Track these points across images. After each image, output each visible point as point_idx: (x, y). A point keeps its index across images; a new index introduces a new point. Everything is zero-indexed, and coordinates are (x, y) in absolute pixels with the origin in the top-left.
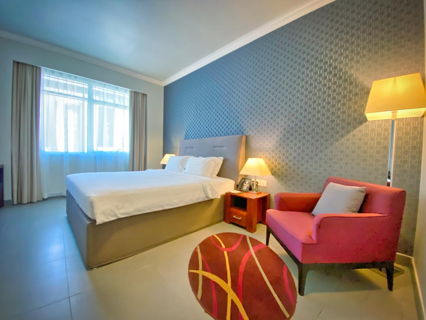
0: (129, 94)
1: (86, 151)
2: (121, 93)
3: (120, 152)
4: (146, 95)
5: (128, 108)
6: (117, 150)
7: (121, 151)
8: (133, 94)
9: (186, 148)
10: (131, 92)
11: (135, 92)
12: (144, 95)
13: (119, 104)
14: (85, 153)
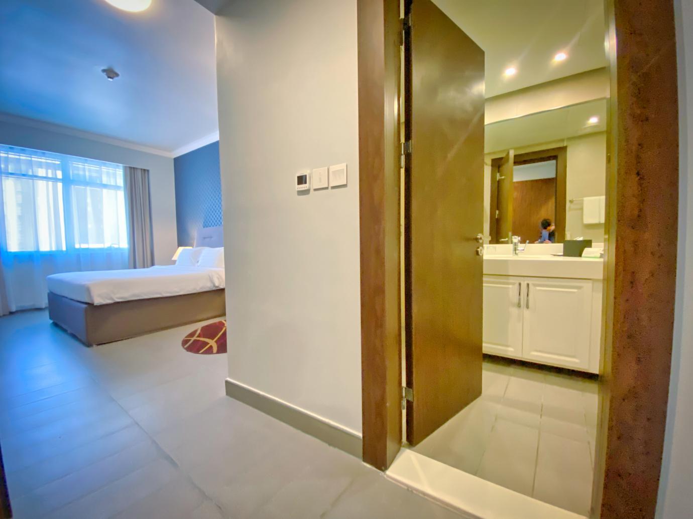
0: (122, 170)
1: (64, 249)
2: (110, 169)
3: (114, 247)
4: (148, 171)
5: (123, 189)
6: (109, 246)
7: (116, 246)
8: (128, 169)
9: (204, 238)
10: (125, 168)
11: (131, 168)
12: (145, 171)
13: (109, 183)
14: (62, 251)
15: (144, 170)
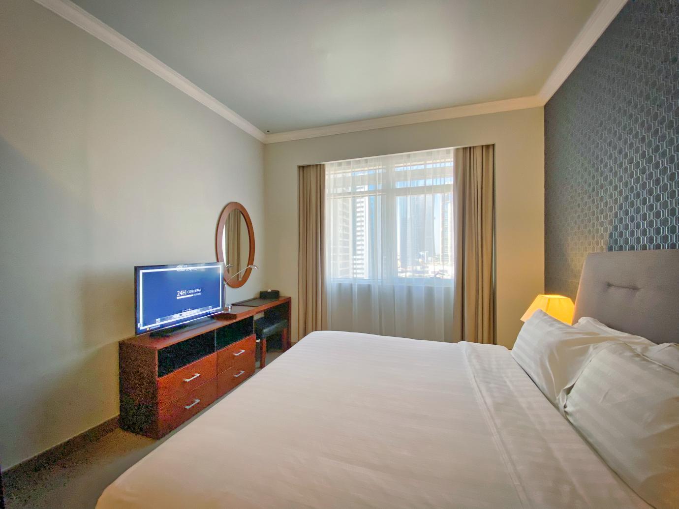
10: (457, 152)
11: (465, 149)
15: (488, 146)
